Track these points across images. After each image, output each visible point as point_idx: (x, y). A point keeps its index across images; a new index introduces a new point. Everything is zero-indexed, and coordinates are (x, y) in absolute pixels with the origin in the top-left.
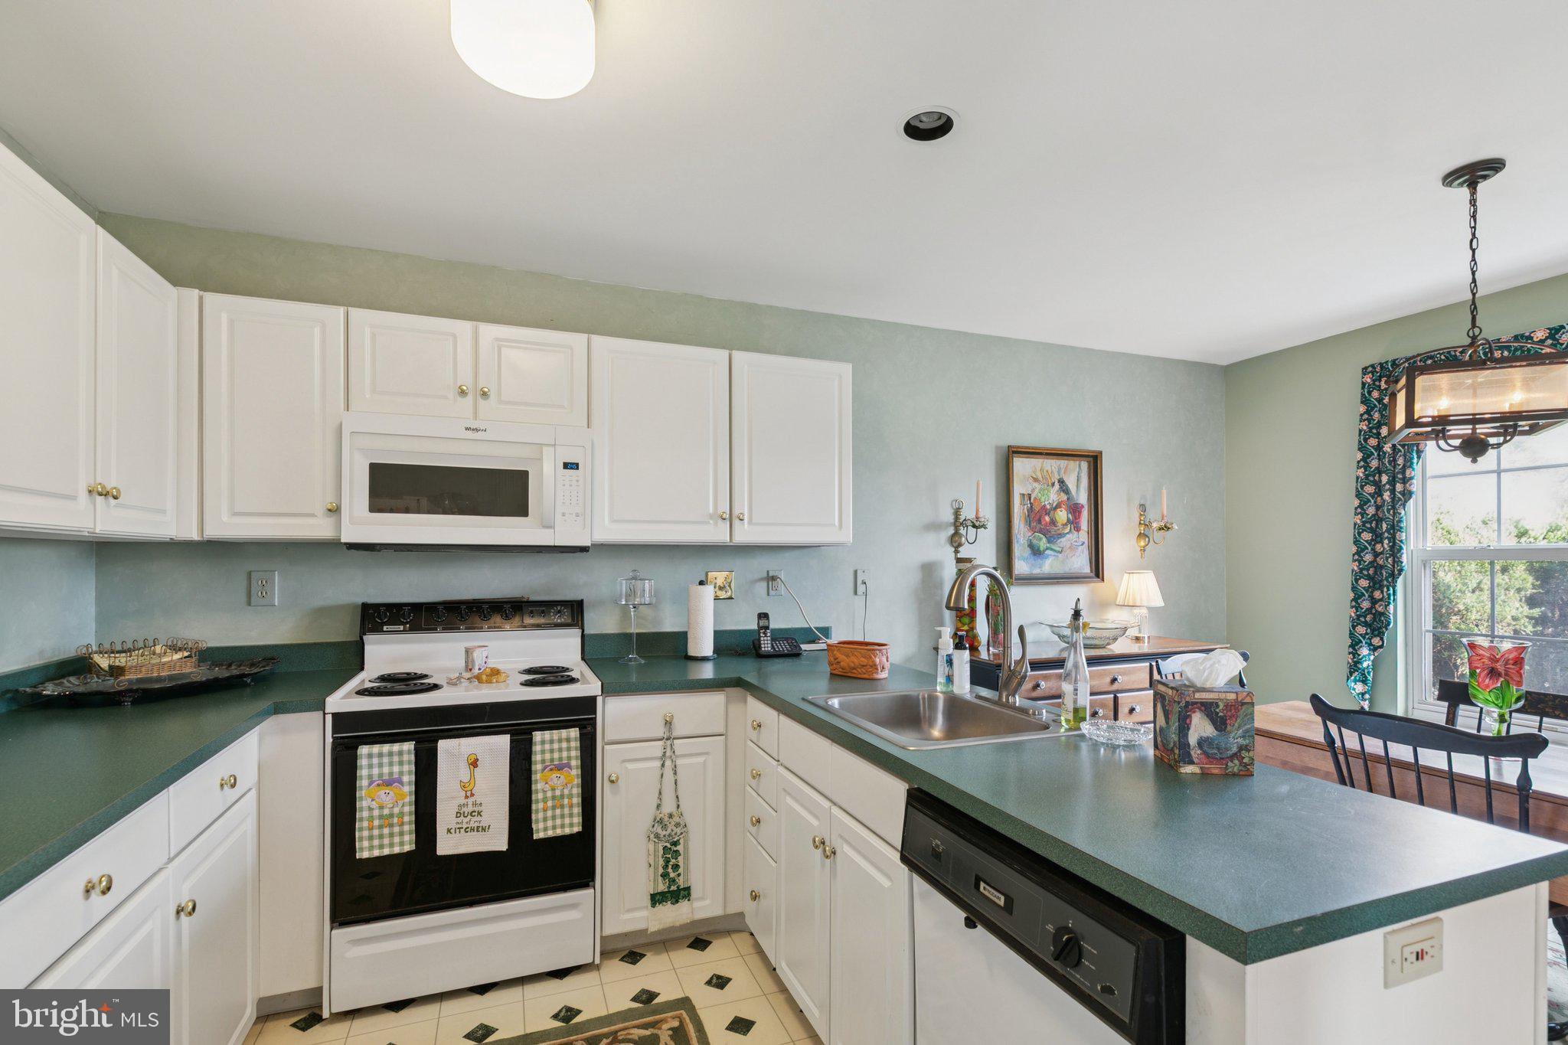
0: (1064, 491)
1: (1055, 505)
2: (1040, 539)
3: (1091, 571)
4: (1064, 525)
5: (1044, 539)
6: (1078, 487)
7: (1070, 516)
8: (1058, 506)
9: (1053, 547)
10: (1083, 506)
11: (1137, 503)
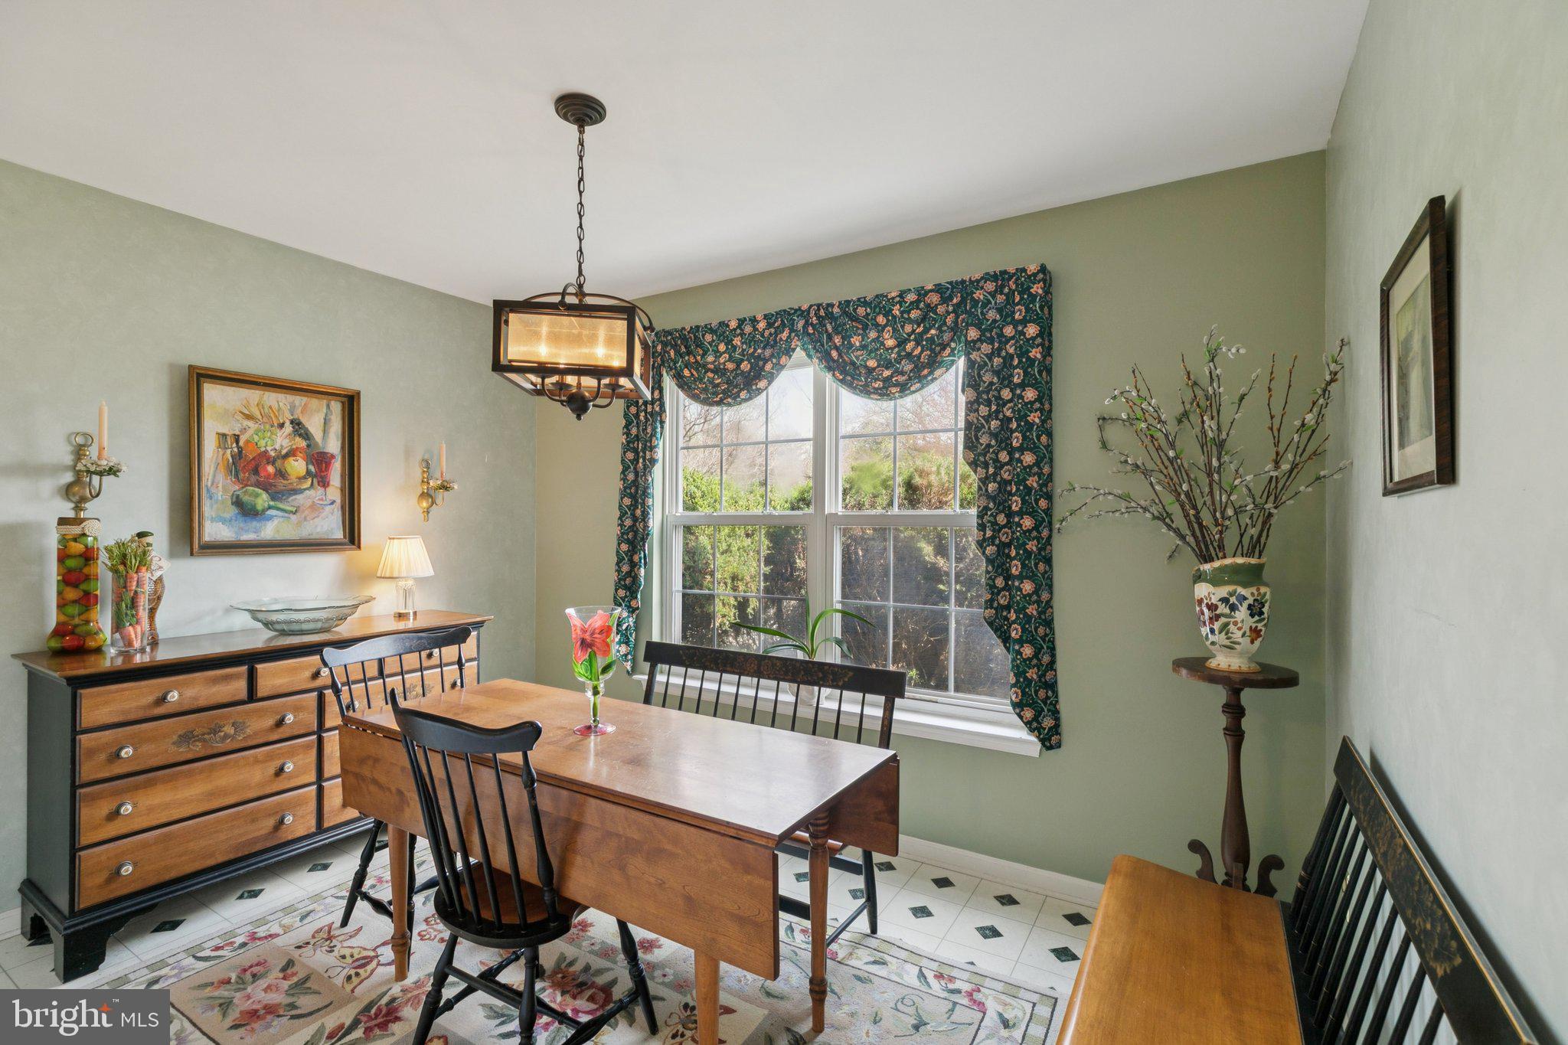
0: (300, 435)
1: (284, 452)
2: (257, 496)
3: (345, 537)
4: (300, 478)
5: (265, 496)
6: (325, 431)
7: (312, 468)
8: (292, 453)
9: (281, 506)
10: (333, 457)
11: (419, 458)
